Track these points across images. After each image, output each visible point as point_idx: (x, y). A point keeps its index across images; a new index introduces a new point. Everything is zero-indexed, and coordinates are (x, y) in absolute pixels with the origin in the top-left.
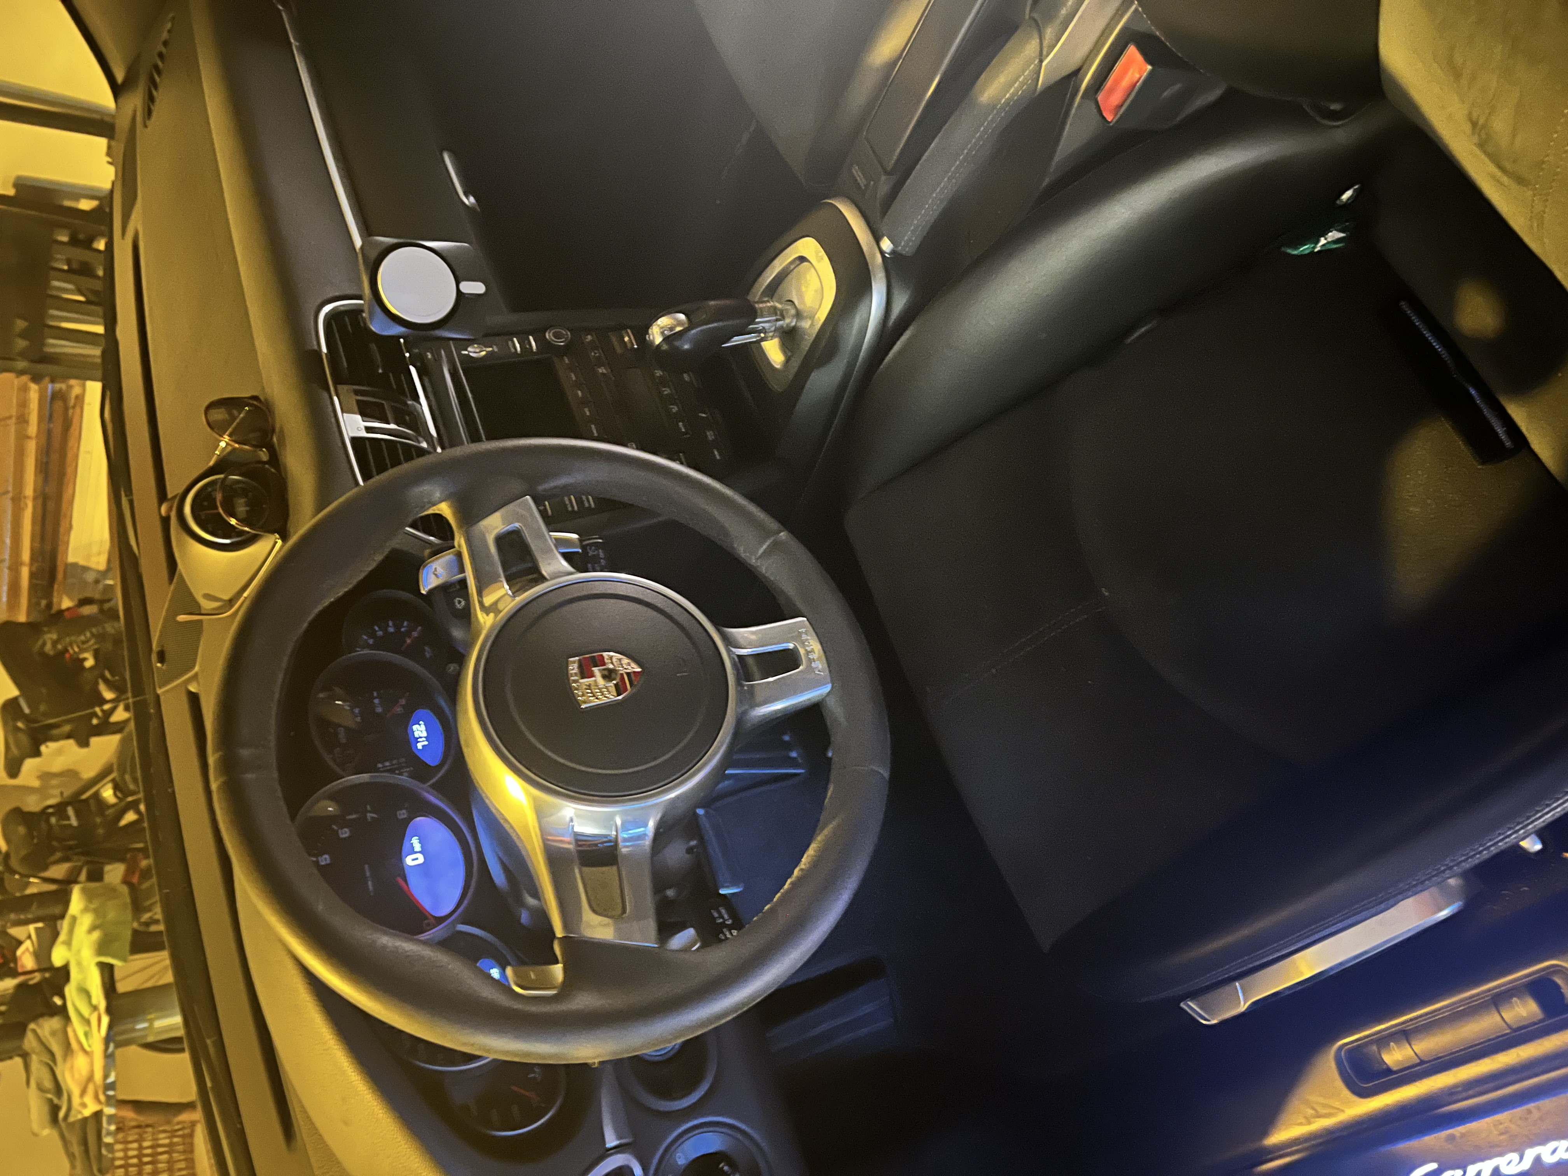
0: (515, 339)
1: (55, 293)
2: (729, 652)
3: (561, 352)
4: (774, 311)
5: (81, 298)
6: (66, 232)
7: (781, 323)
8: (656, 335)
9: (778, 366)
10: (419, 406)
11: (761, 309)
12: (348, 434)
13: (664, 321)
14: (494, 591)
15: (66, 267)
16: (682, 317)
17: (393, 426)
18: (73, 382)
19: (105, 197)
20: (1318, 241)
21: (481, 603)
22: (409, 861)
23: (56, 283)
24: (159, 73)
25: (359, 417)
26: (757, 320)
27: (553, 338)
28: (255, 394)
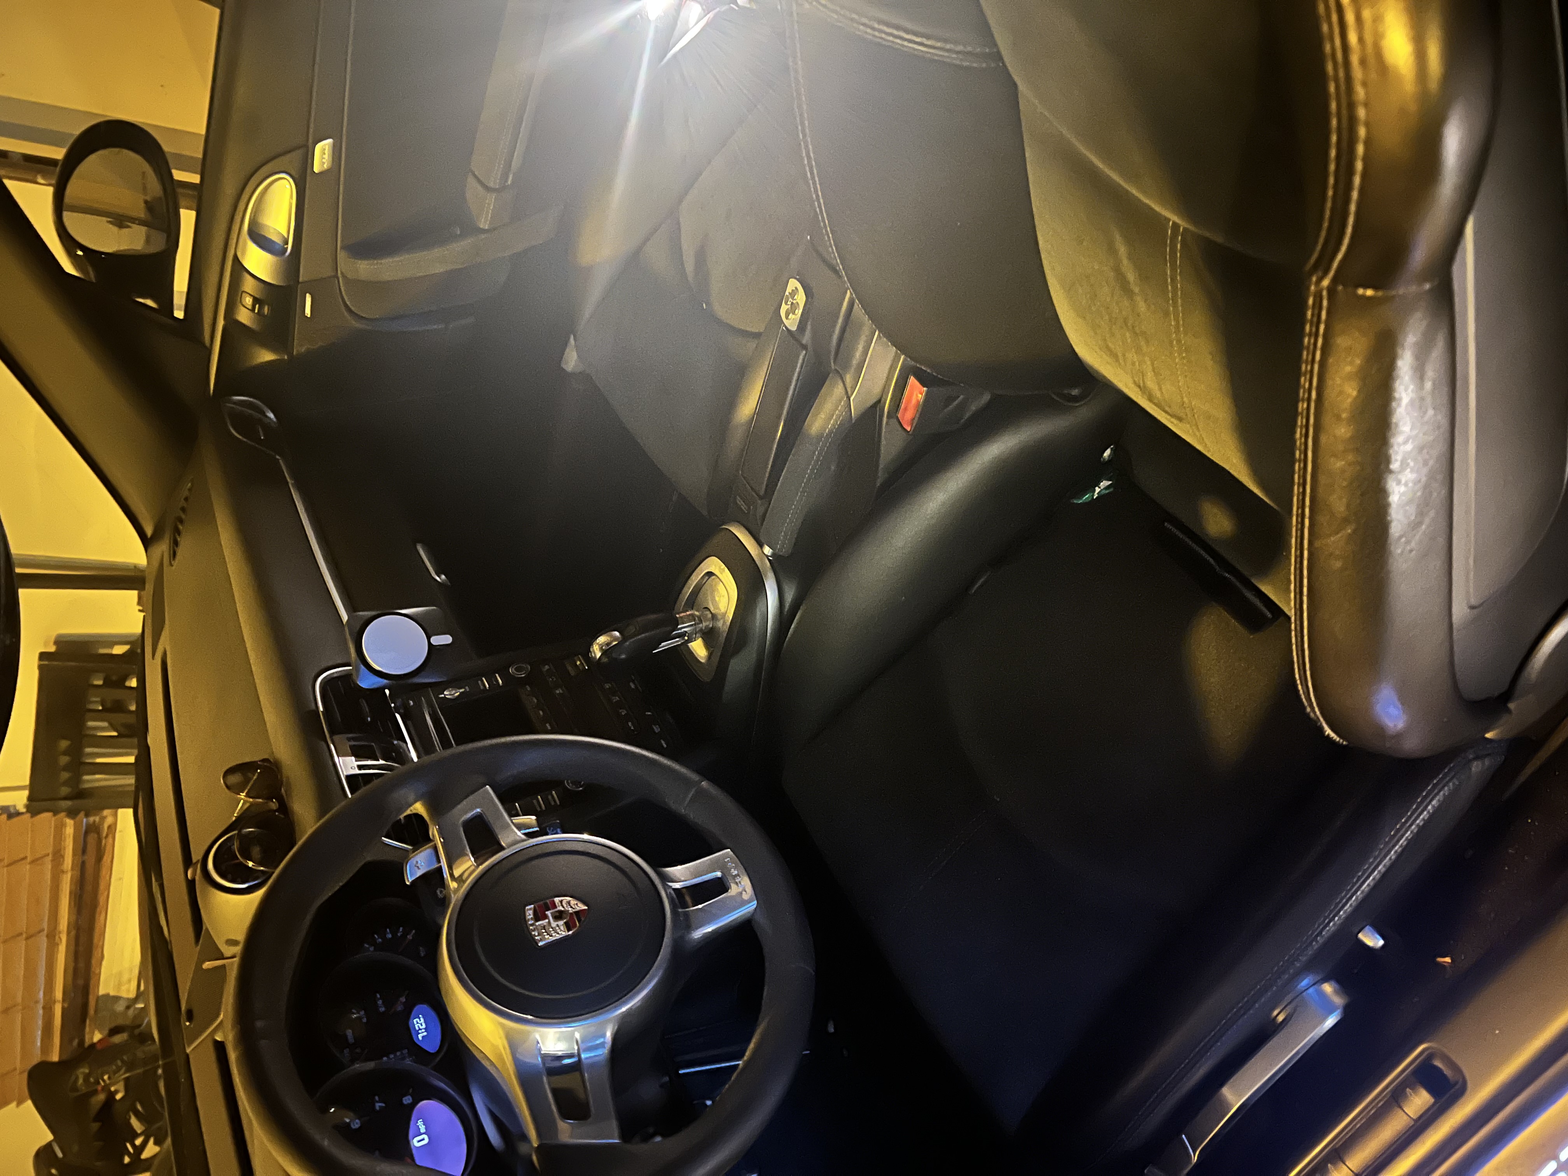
0: (484, 679)
1: (92, 732)
2: (666, 887)
3: (522, 682)
4: (693, 617)
5: (115, 734)
6: (102, 675)
7: (701, 625)
8: (597, 652)
9: (703, 661)
10: (405, 745)
11: (681, 617)
12: (343, 774)
13: (602, 639)
14: (462, 864)
15: (100, 708)
16: (617, 634)
17: (381, 762)
18: (106, 812)
19: (137, 640)
20: (1094, 491)
21: (452, 875)
22: (416, 1142)
23: (91, 724)
24: (181, 521)
25: (353, 758)
26: (679, 627)
27: (515, 672)
28: (266, 757)
